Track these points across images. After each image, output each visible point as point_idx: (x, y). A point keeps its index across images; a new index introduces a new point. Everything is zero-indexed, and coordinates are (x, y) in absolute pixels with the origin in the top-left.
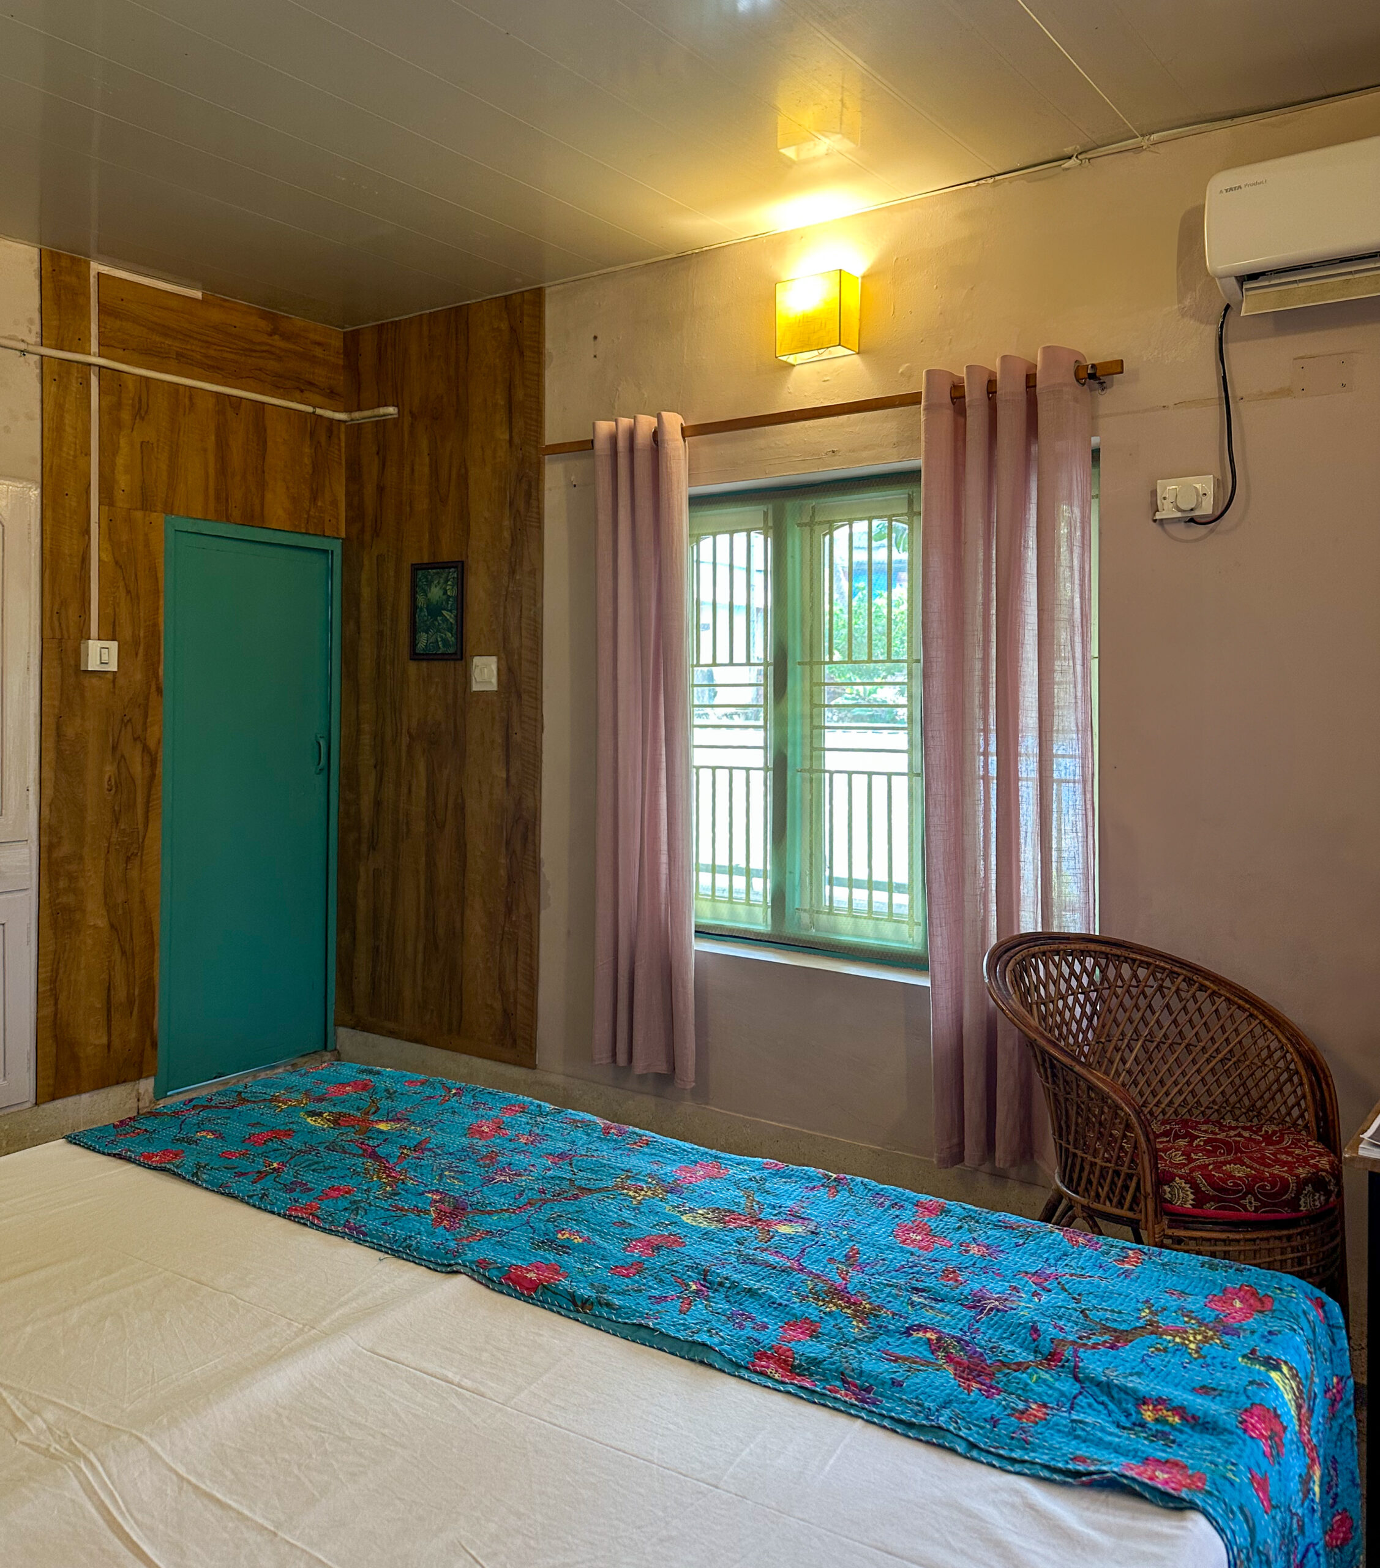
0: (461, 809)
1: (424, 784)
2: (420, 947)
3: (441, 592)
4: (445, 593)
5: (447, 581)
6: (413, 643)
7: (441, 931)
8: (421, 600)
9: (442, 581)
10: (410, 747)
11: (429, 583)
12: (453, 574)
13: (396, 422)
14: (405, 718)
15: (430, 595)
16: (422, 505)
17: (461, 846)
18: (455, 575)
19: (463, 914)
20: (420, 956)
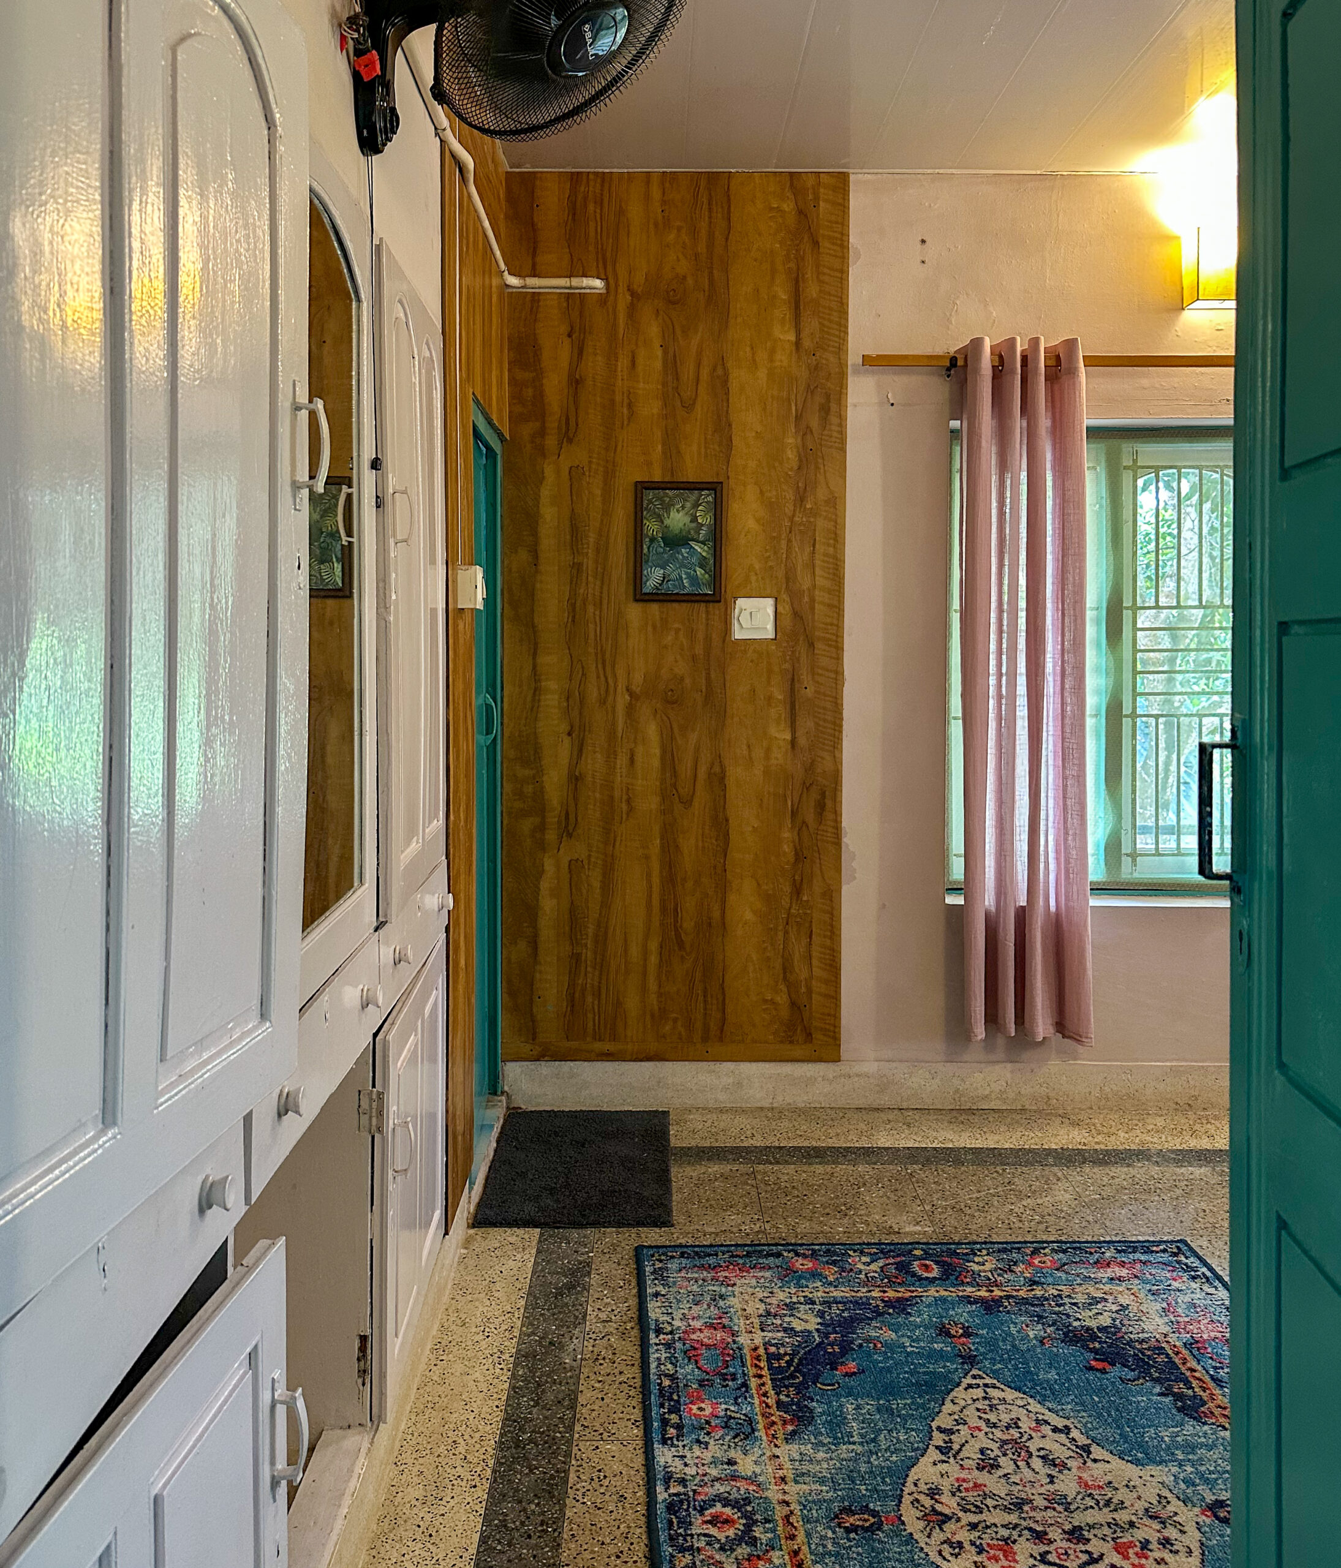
0: (718, 780)
1: (657, 751)
2: (653, 946)
3: (687, 519)
4: (694, 519)
5: (696, 505)
6: (637, 579)
7: (688, 925)
8: (652, 527)
9: (688, 505)
10: (630, 710)
11: (667, 508)
12: (708, 497)
13: (603, 299)
14: (621, 672)
15: (667, 522)
16: (650, 408)
17: (720, 823)
18: (710, 499)
19: (724, 902)
20: (653, 959)
